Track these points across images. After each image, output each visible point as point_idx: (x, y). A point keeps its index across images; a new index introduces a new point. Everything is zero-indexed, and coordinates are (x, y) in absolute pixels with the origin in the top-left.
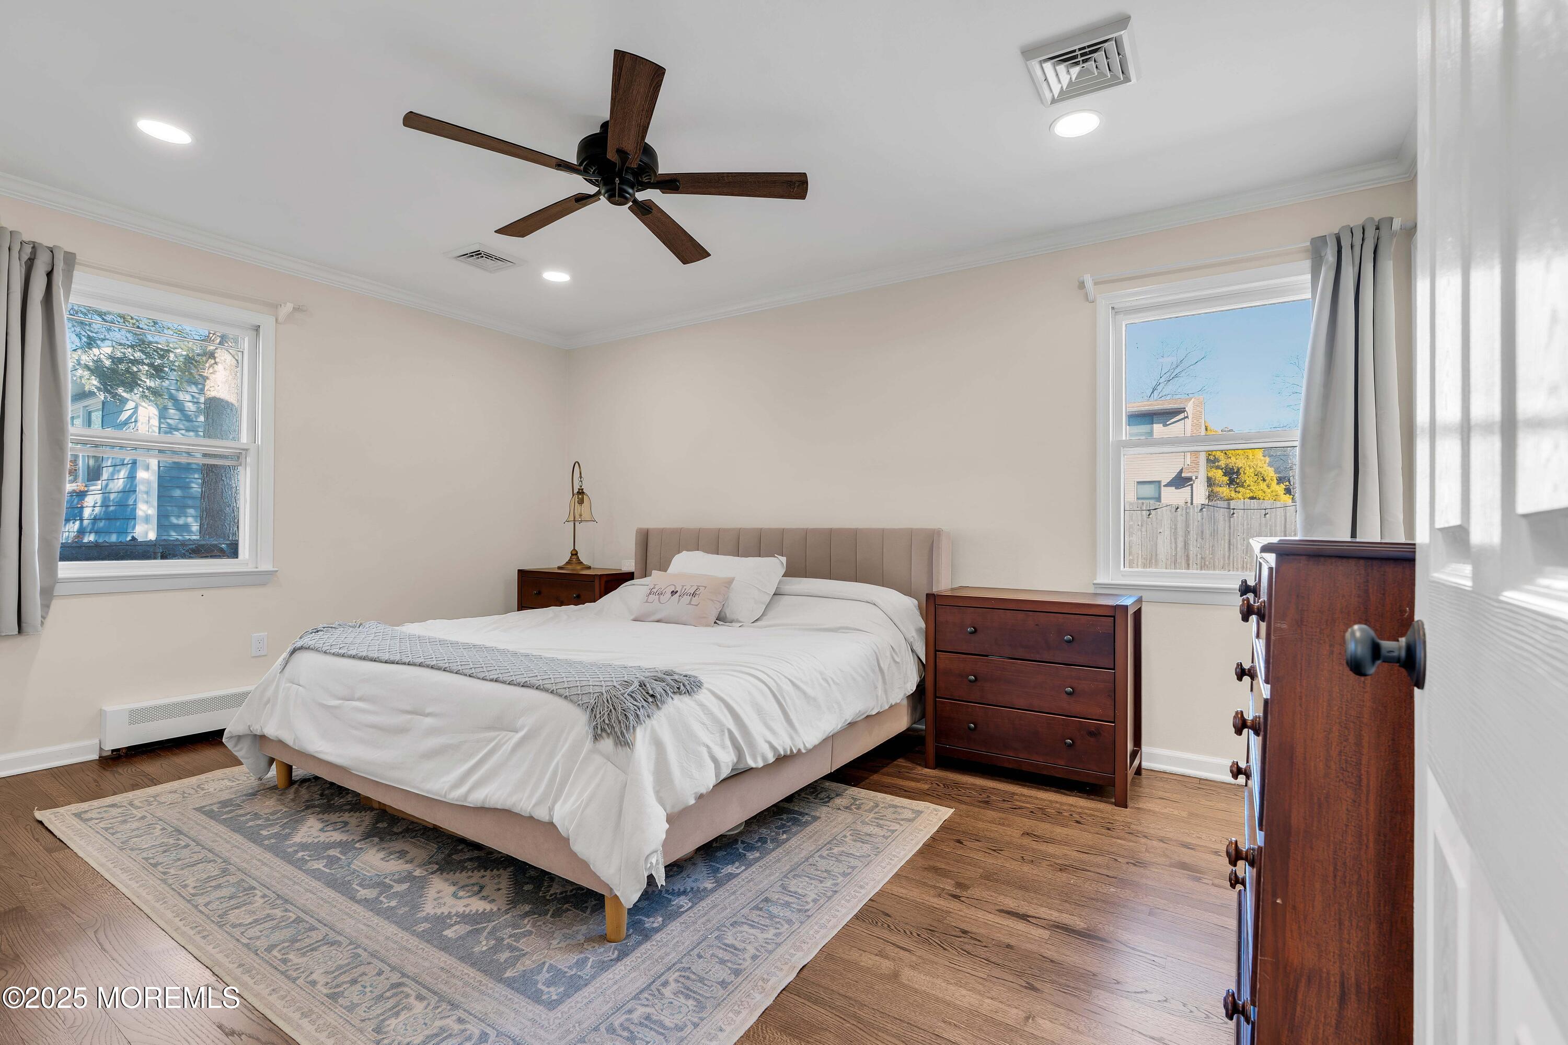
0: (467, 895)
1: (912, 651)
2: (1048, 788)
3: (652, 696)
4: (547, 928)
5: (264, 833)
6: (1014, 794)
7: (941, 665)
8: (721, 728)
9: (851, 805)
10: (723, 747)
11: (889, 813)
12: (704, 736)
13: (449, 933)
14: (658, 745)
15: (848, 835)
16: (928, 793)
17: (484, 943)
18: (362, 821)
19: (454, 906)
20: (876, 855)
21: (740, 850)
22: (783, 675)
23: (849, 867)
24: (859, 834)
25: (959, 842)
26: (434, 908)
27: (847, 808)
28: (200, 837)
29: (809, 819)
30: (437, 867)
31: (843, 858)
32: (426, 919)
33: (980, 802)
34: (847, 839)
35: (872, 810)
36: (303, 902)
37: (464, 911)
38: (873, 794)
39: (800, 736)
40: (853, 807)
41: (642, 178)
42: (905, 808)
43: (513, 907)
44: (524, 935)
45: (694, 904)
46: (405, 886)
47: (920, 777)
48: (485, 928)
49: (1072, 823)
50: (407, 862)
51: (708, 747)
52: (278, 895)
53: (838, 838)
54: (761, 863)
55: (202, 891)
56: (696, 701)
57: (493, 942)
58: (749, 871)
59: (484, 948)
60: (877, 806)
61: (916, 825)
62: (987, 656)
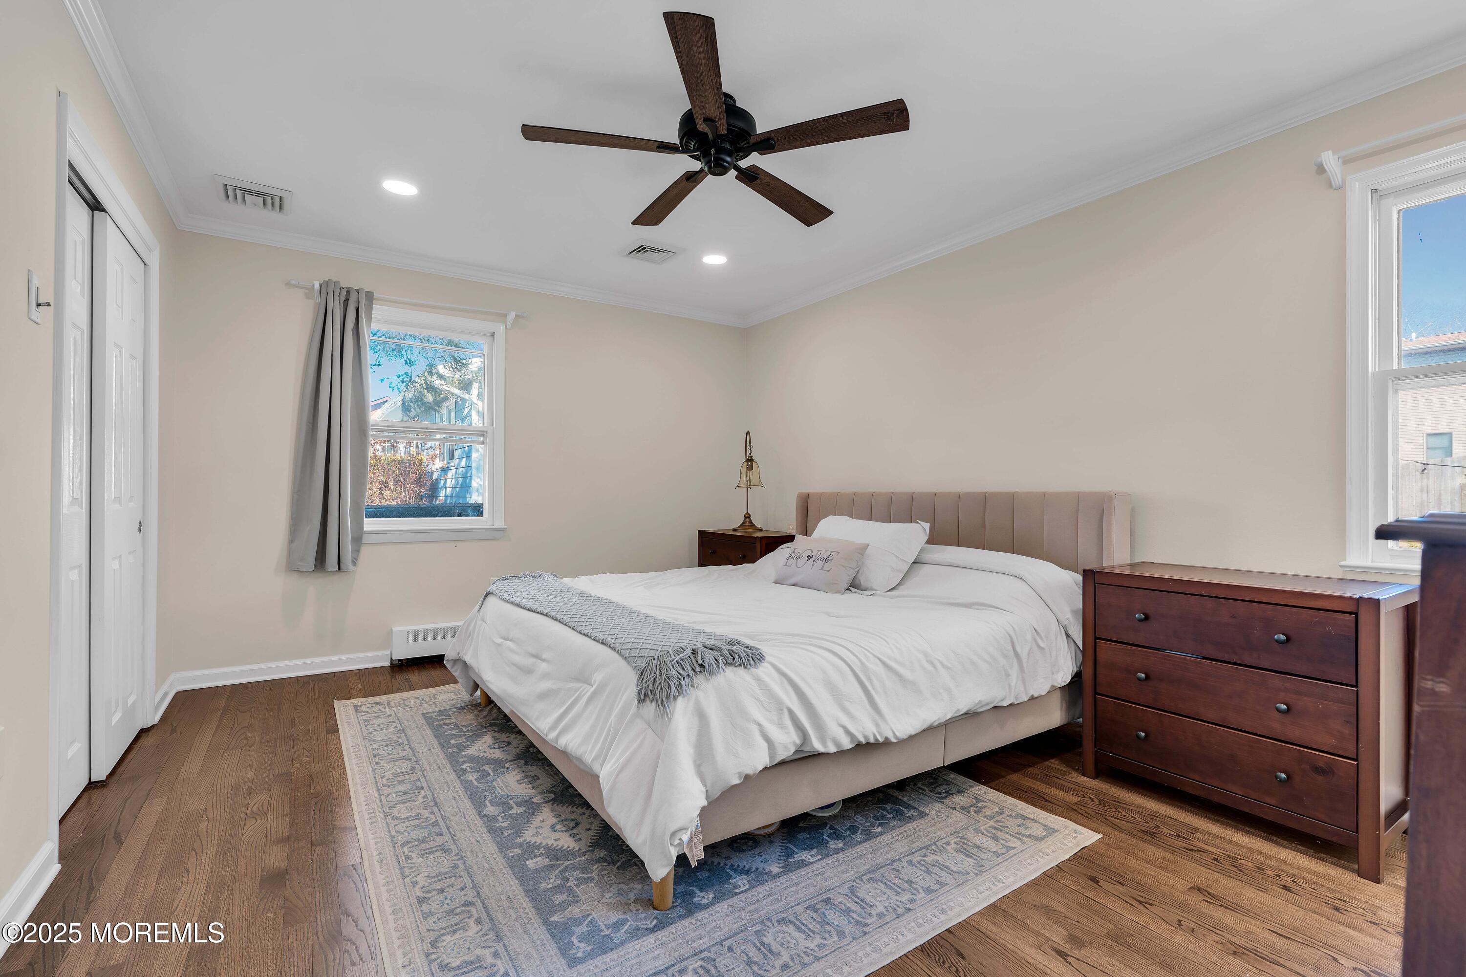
0: (562, 829)
1: (1068, 635)
2: (1253, 831)
3: (701, 665)
4: (609, 879)
5: (453, 742)
6: (1196, 829)
7: (1102, 656)
8: (780, 706)
9: (971, 806)
10: (781, 726)
11: (1013, 825)
12: (757, 713)
13: (531, 864)
14: (701, 716)
15: (952, 842)
16: (1075, 808)
17: (551, 881)
18: (521, 743)
19: (548, 837)
20: (976, 874)
21: (825, 837)
22: (872, 654)
23: (938, 882)
24: (966, 844)
25: (1094, 880)
26: (531, 836)
27: (963, 808)
28: (413, 738)
29: (915, 814)
30: (552, 796)
31: (935, 870)
32: (520, 845)
33: (1143, 832)
34: (949, 848)
35: (994, 817)
36: (446, 807)
37: (552, 845)
38: (1002, 796)
39: (887, 723)
40: (972, 809)
41: (739, 144)
42: (1035, 821)
43: (591, 851)
44: (586, 881)
45: (752, 887)
46: (521, 810)
47: (1071, 785)
48: (560, 865)
49: (1275, 888)
50: (534, 788)
51: (759, 725)
52: (434, 798)
53: (939, 844)
54: (839, 856)
55: (390, 784)
56: (752, 674)
57: (559, 882)
58: (823, 862)
59: (550, 886)
60: (1002, 812)
61: (1042, 846)
62: (1163, 650)
